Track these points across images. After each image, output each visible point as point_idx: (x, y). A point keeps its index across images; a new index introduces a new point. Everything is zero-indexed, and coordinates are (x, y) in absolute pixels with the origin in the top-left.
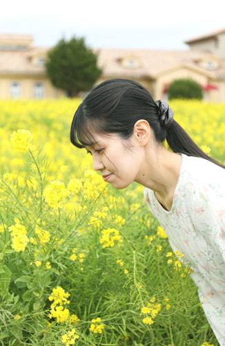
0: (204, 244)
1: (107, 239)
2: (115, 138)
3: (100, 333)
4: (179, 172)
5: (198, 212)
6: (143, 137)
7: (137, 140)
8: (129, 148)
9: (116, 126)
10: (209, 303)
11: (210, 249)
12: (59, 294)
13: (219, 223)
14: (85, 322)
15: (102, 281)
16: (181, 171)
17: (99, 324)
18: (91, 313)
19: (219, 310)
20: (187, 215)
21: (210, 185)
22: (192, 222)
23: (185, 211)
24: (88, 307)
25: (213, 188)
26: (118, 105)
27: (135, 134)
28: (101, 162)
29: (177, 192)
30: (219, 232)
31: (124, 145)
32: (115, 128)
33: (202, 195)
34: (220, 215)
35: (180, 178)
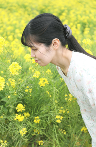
0: (81, 94)
1: (42, 83)
2: (43, 46)
3: (39, 123)
4: (70, 60)
5: (78, 81)
6: (56, 46)
7: (53, 47)
8: (48, 51)
9: (43, 40)
10: (84, 113)
11: (84, 96)
12: (21, 107)
13: (88, 87)
14: (32, 117)
15: (40, 98)
16: (71, 60)
17: (38, 119)
18: (35, 113)
19: (88, 117)
20: (73, 81)
21: (84, 69)
22: (76, 84)
23: (73, 79)
24: (34, 109)
25: (85, 71)
26: (46, 30)
27: (52, 44)
28: (35, 54)
29: (69, 70)
30: (88, 90)
31: (46, 50)
32: (43, 41)
33: (80, 74)
34: (88, 83)
35: (71, 64)
